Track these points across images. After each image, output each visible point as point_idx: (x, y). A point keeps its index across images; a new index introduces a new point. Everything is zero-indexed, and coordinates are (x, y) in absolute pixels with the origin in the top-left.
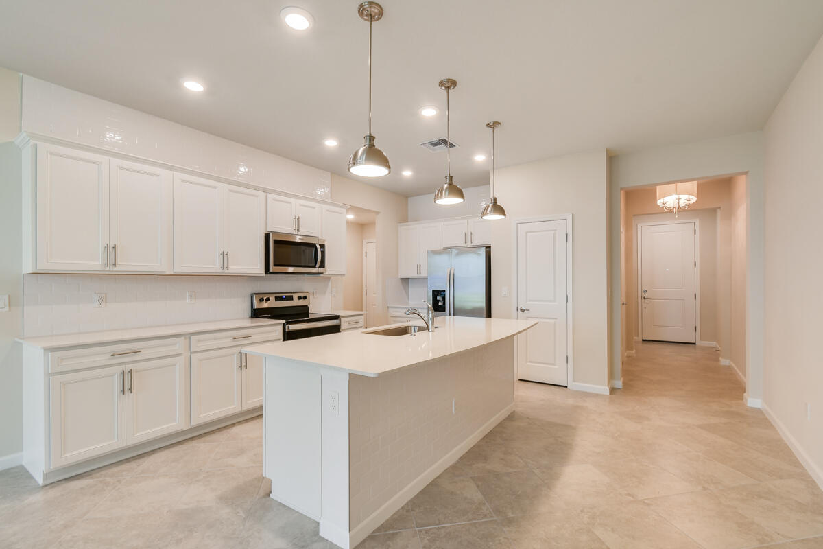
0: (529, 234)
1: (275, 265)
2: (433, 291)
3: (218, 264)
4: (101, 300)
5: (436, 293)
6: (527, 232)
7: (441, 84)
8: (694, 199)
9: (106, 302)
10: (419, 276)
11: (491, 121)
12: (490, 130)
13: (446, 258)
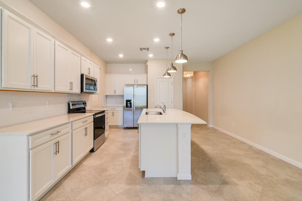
0: (160, 82)
1: (86, 89)
2: (126, 100)
3: (69, 87)
4: (13, 106)
5: (128, 101)
6: (160, 81)
7: (170, 34)
8: (193, 75)
9: (15, 107)
10: (115, 95)
11: (167, 46)
12: (166, 49)
13: (131, 88)
